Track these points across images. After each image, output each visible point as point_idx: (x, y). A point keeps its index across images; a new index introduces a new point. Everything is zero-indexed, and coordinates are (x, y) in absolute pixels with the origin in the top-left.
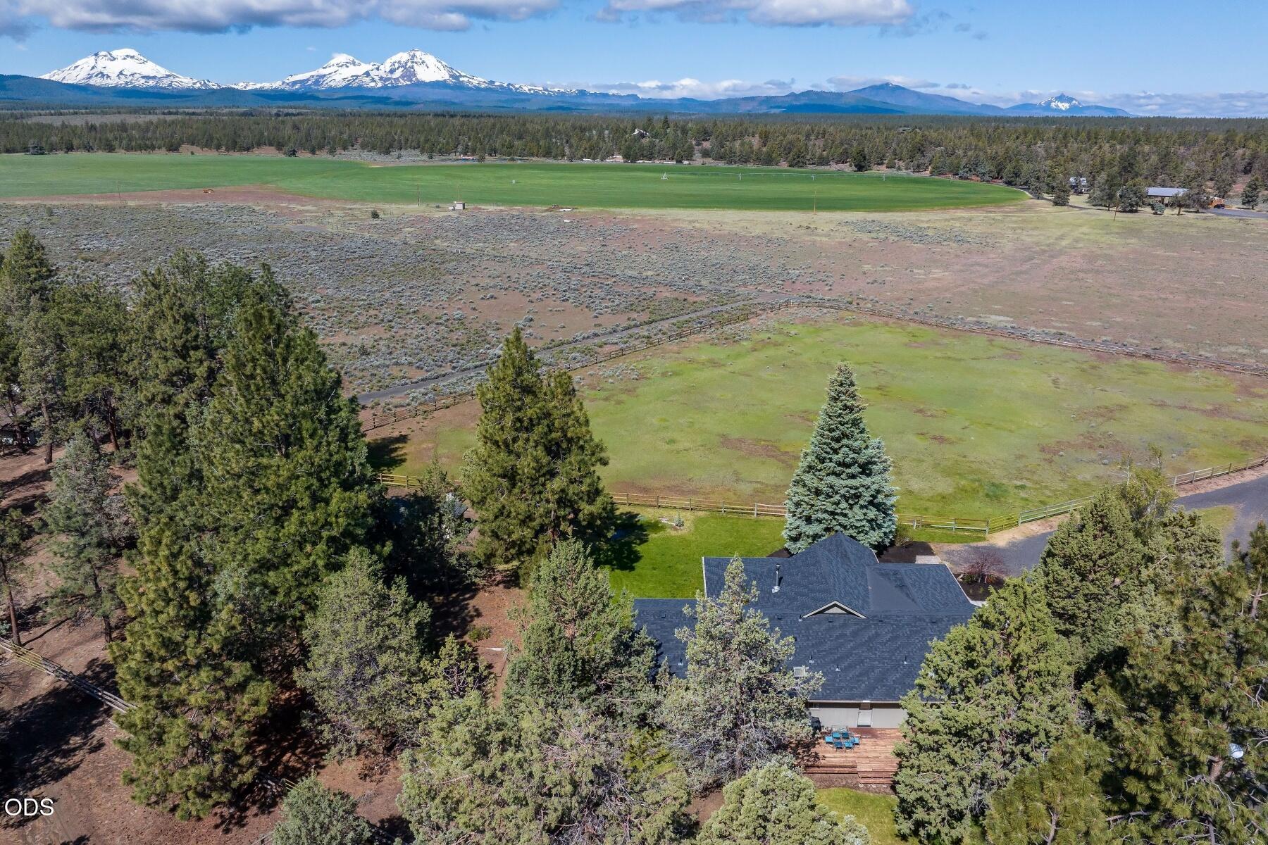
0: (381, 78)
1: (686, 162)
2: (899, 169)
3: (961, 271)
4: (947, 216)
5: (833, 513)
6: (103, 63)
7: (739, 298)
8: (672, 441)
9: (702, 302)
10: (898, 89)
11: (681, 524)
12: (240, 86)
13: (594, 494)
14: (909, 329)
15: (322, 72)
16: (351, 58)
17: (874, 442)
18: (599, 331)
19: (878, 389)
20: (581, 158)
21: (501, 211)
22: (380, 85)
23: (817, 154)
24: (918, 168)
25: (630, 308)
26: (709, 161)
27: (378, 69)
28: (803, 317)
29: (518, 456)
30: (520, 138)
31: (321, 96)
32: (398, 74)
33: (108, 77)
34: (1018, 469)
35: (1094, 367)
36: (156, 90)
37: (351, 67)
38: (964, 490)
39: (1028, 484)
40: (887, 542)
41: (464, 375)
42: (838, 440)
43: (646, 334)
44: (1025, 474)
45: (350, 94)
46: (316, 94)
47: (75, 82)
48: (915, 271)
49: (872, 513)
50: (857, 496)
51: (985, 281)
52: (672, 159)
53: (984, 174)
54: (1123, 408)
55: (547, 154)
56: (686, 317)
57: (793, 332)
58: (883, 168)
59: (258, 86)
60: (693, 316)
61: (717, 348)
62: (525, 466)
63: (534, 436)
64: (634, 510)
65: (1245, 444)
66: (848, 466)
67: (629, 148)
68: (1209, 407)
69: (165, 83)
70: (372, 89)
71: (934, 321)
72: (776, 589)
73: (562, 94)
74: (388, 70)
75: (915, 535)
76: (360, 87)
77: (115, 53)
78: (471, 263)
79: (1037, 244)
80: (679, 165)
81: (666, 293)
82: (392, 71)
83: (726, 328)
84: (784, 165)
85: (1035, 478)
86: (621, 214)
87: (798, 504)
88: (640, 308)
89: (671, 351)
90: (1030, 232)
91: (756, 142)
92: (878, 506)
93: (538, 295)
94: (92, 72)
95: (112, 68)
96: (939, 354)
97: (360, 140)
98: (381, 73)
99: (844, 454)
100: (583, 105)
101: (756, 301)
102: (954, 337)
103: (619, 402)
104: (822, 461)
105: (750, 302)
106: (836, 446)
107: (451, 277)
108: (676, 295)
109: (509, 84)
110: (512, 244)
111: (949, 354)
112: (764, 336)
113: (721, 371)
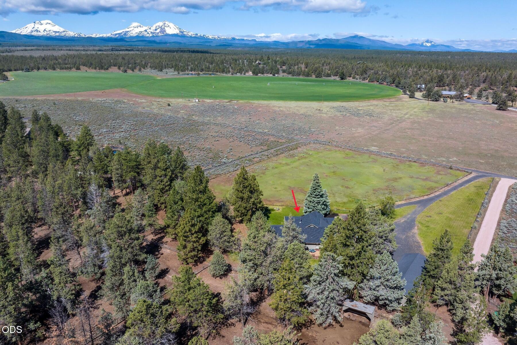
0: (151, 33)
1: (276, 75)
2: (357, 79)
3: (368, 129)
4: (369, 104)
5: (314, 206)
6: (37, 26)
7: (295, 140)
8: (276, 188)
9: (283, 142)
10: (361, 37)
11: (279, 209)
12: (94, 36)
13: (260, 202)
14: (346, 152)
15: (127, 30)
16: (139, 24)
17: (324, 190)
18: (253, 153)
19: (333, 172)
20: (236, 74)
21: (212, 102)
22: (151, 35)
23: (326, 73)
24: (364, 79)
25: (261, 144)
26: (285, 74)
27: (150, 29)
28: (314, 148)
29: (244, 194)
30: (212, 64)
31: (127, 40)
32: (158, 31)
33: (39, 32)
34: (366, 196)
35: (397, 165)
36: (59, 37)
37: (139, 28)
38: (350, 201)
39: (366, 199)
40: (328, 213)
41: (216, 168)
42: (315, 190)
43: (267, 154)
44: (367, 197)
45: (139, 39)
46: (125, 39)
47: (26, 34)
48: (353, 129)
49: (323, 206)
50: (320, 203)
51: (374, 133)
52: (271, 73)
53: (388, 82)
54: (400, 178)
55: (223, 71)
56: (279, 148)
57: (311, 153)
58: (351, 78)
59: (101, 36)
60: (281, 147)
61: (288, 159)
62: (245, 196)
63: (247, 190)
64: (267, 206)
65: (429, 189)
66: (317, 196)
67: (255, 70)
68: (425, 178)
69: (63, 34)
70: (148, 37)
71: (353, 149)
72: (300, 222)
73: (225, 39)
74: (154, 29)
75: (335, 211)
76: (143, 36)
77: (42, 22)
78: (208, 126)
79: (397, 117)
80: (274, 76)
81: (272, 139)
82: (156, 30)
83: (291, 152)
84: (314, 77)
85: (369, 198)
86: (254, 103)
87: (306, 204)
88: (264, 145)
89: (275, 160)
90: (397, 111)
91: (303, 66)
92: (325, 205)
93: (231, 140)
94: (33, 30)
95: (41, 28)
96: (353, 161)
97: (149, 64)
98: (151, 30)
99: (316, 193)
100: (234, 44)
101: (300, 142)
102: (359, 155)
103: (261, 177)
104: (312, 194)
105: (298, 142)
106: (314, 191)
107: (202, 132)
108: (275, 139)
109: (204, 35)
110: (219, 118)
111: (356, 161)
112: (302, 155)
113: (289, 167)
